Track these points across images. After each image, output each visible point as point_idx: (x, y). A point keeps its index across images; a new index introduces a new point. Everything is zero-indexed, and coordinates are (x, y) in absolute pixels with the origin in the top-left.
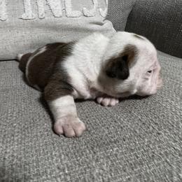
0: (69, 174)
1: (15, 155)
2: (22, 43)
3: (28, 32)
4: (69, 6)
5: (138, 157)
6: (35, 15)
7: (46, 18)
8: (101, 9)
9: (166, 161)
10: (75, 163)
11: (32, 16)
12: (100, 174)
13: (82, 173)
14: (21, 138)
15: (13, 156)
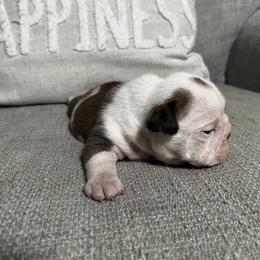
0: (94, 238)
1: (37, 210)
2: (76, 82)
3: (83, 68)
4: (138, 34)
5: (185, 228)
6: (93, 46)
7: (108, 50)
8: (184, 38)
9: (223, 236)
10: (104, 227)
11: (90, 47)
12: (131, 241)
13: (110, 239)
14: (49, 194)
15: (34, 212)
